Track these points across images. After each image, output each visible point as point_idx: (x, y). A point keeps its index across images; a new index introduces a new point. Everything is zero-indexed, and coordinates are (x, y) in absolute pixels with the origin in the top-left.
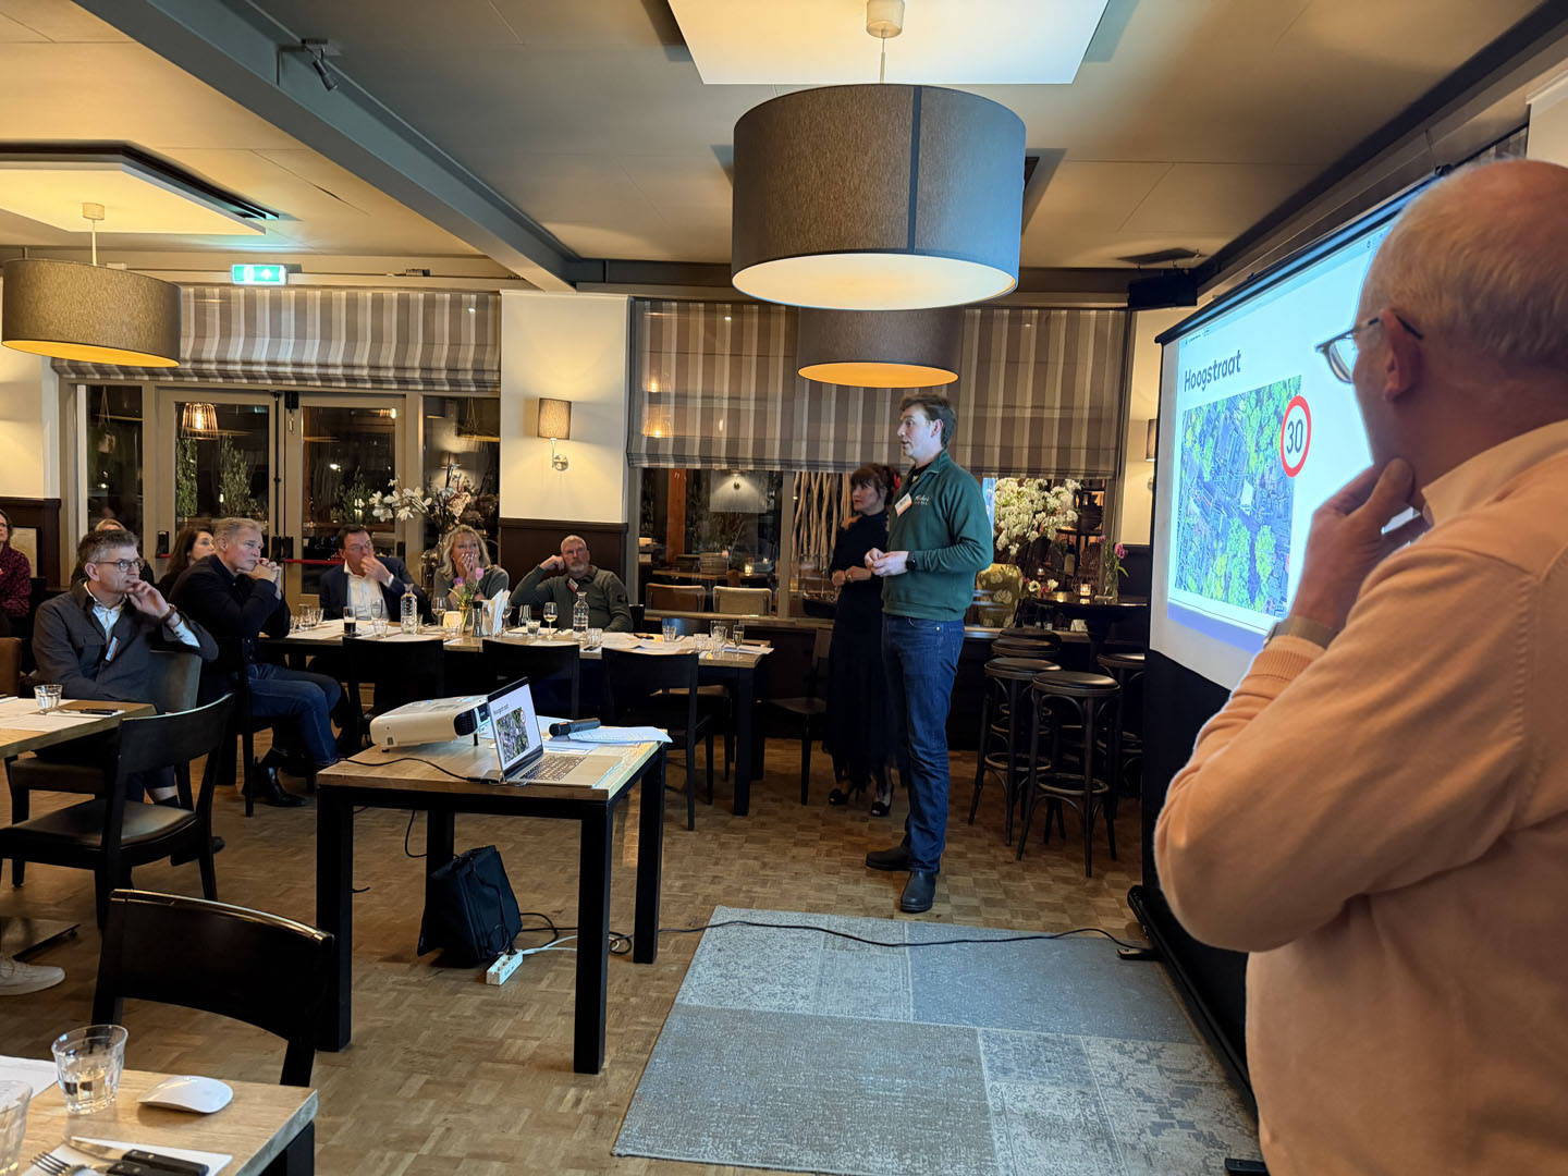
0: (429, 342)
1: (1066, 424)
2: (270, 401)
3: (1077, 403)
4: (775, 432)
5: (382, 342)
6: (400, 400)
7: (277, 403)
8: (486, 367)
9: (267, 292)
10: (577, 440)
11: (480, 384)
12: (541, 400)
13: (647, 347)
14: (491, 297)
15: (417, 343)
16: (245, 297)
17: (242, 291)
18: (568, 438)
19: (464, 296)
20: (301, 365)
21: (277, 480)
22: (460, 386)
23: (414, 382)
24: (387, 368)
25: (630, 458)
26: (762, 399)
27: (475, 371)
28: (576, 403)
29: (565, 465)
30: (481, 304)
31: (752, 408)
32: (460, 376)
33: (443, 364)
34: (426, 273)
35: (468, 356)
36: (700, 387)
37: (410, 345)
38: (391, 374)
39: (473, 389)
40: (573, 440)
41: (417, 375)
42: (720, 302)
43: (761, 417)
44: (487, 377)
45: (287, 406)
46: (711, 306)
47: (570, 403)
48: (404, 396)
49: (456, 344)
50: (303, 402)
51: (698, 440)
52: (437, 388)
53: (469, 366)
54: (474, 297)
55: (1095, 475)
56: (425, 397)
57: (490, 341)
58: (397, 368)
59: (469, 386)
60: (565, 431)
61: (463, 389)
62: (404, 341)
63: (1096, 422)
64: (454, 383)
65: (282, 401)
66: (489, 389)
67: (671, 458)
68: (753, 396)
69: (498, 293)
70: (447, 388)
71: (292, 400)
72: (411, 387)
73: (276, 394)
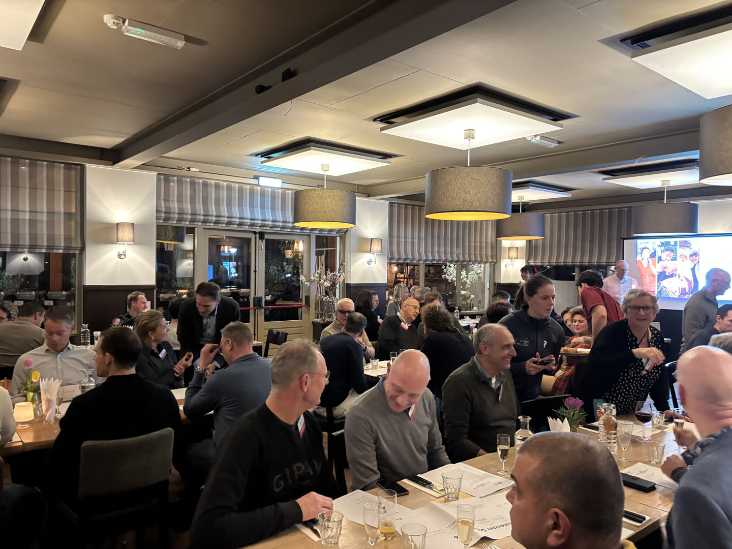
2: (252, 236)
6: (307, 237)
7: (256, 237)
9: (270, 189)
16: (261, 191)
17: (259, 188)
20: (264, 220)
21: (255, 271)
29: (370, 262)
45: (260, 239)
48: (310, 235)
50: (267, 237)
65: (257, 235)
71: (262, 235)
73: (255, 233)
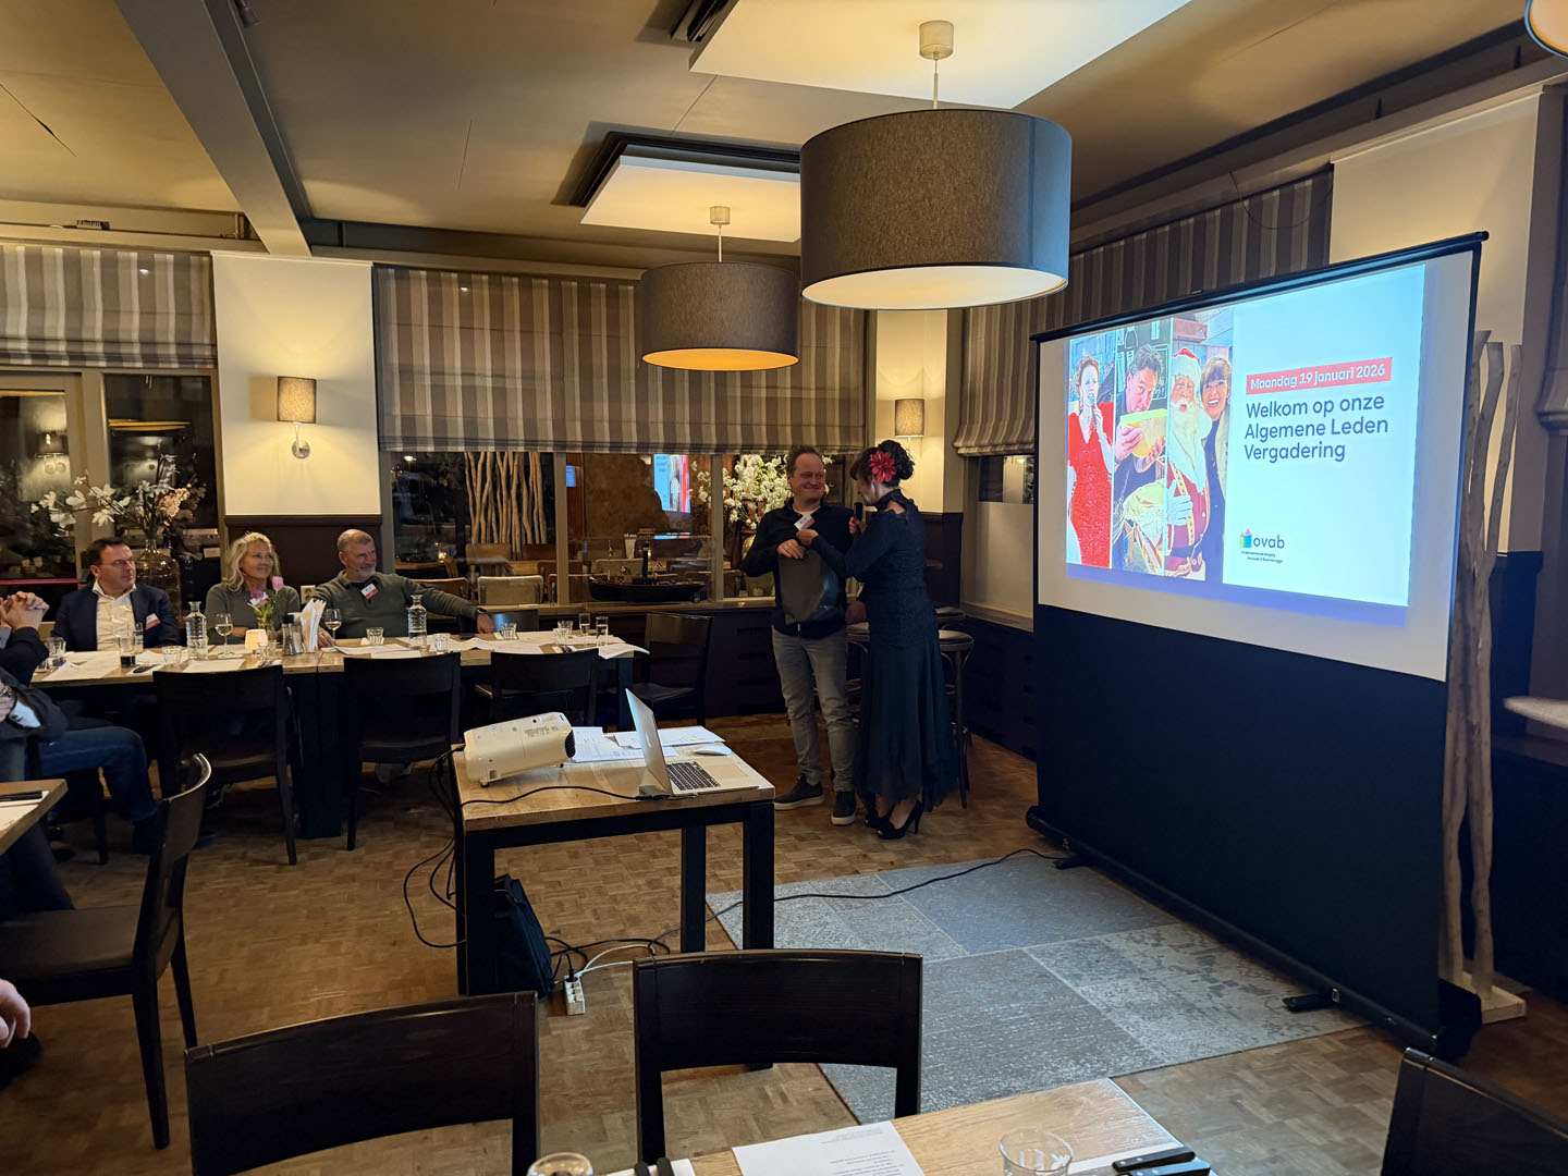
0: (112, 310)
1: (821, 403)
3: (829, 384)
4: (546, 411)
5: (44, 308)
6: (72, 379)
8: (194, 340)
10: (325, 423)
11: (184, 359)
12: (280, 378)
13: (394, 320)
14: (193, 259)
15: (95, 311)
18: (314, 422)
19: (157, 256)
22: (158, 362)
23: (95, 357)
24: (56, 340)
25: (382, 443)
26: (529, 376)
27: (178, 344)
28: (324, 381)
29: (305, 452)
30: (182, 265)
31: (519, 386)
32: (160, 351)
33: (135, 336)
34: (105, 227)
35: (168, 328)
36: (458, 364)
37: (85, 313)
38: (62, 347)
39: (176, 366)
40: (320, 424)
41: (100, 349)
42: (475, 273)
43: (530, 395)
44: (196, 351)
46: (465, 276)
47: (314, 382)
48: (80, 374)
49: (148, 312)
51: (460, 420)
52: (125, 365)
53: (172, 338)
54: (170, 257)
55: (847, 450)
56: (106, 375)
57: (195, 309)
58: (69, 341)
59: (170, 362)
60: (311, 414)
61: (161, 365)
62: (76, 308)
63: (845, 403)
64: (150, 358)
66: (196, 366)
67: (431, 441)
68: (519, 375)
69: (207, 254)
70: (139, 365)
72: (89, 364)
